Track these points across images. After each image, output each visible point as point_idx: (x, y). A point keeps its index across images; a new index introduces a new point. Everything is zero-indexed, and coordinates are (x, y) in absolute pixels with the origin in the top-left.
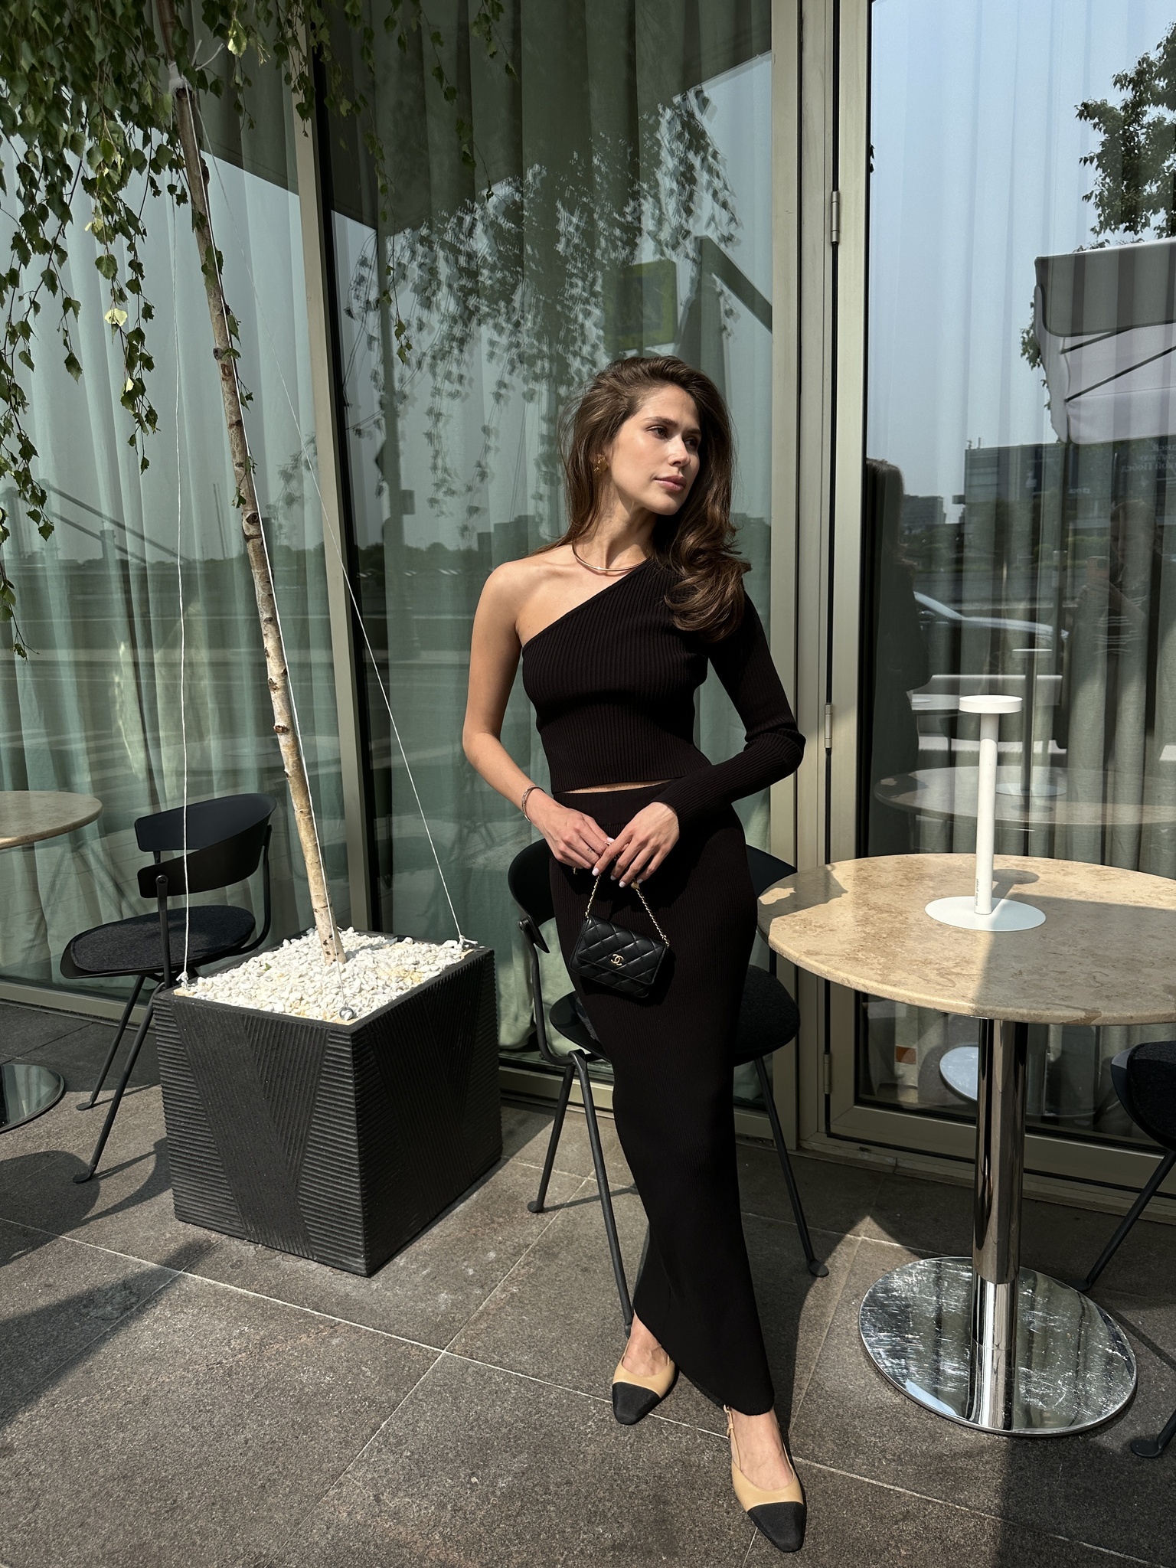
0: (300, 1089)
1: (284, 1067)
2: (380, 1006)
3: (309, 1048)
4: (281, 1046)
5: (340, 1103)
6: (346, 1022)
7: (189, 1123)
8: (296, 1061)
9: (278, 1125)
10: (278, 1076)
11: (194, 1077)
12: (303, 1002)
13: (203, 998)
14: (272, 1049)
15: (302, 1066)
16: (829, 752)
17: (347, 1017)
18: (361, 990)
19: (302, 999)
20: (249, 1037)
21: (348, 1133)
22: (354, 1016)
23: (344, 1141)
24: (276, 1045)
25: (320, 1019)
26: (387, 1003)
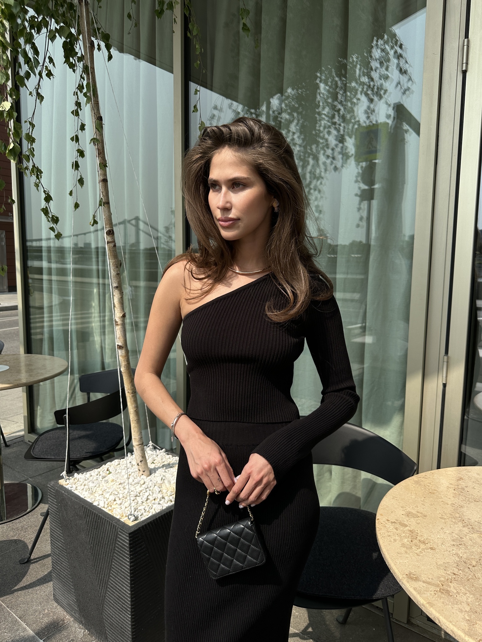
0: (106, 555)
1: (99, 540)
2: (154, 513)
3: (110, 534)
4: (98, 528)
5: (123, 570)
6: (131, 523)
7: (60, 554)
8: (104, 539)
9: (96, 570)
10: (96, 544)
11: (62, 531)
12: (115, 502)
13: (70, 489)
14: (94, 528)
15: (107, 543)
16: (445, 385)
17: (132, 520)
18: (147, 499)
19: (115, 500)
20: (85, 518)
21: (126, 588)
22: (136, 519)
23: (124, 592)
24: (96, 527)
25: (118, 517)
26: (159, 511)
